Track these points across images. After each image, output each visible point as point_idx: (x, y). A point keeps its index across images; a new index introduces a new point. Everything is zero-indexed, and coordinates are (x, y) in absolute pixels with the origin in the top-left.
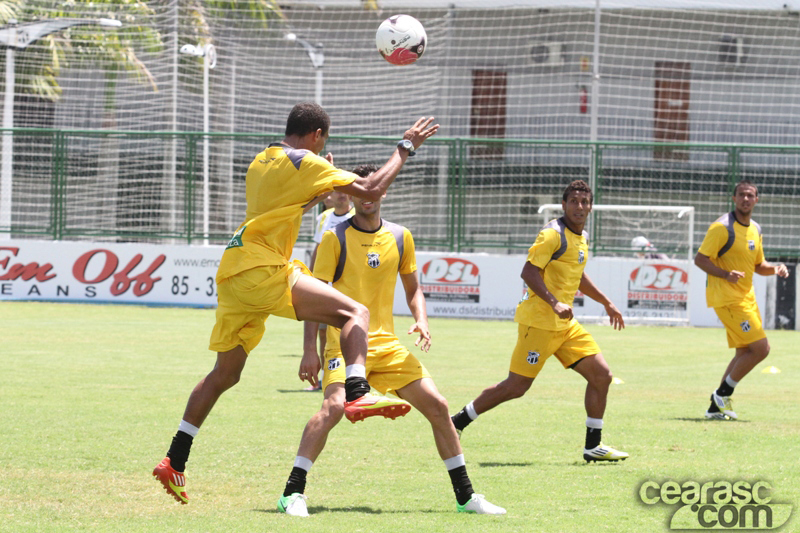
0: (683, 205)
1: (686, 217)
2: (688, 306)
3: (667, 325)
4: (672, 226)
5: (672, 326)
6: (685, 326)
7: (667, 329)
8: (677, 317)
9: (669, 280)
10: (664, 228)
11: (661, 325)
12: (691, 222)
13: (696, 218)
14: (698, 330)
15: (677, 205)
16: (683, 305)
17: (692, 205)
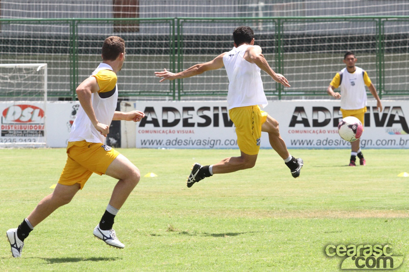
0: (39, 63)
1: (41, 71)
2: (45, 133)
3: (32, 147)
4: (32, 78)
5: (35, 148)
6: (45, 148)
7: (33, 150)
8: (39, 141)
9: (30, 116)
10: (25, 80)
11: (29, 147)
12: (46, 75)
13: (49, 72)
14: (54, 149)
15: (36, 63)
16: (42, 133)
17: (46, 63)
